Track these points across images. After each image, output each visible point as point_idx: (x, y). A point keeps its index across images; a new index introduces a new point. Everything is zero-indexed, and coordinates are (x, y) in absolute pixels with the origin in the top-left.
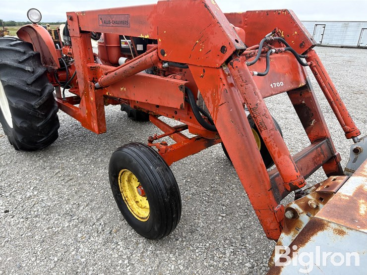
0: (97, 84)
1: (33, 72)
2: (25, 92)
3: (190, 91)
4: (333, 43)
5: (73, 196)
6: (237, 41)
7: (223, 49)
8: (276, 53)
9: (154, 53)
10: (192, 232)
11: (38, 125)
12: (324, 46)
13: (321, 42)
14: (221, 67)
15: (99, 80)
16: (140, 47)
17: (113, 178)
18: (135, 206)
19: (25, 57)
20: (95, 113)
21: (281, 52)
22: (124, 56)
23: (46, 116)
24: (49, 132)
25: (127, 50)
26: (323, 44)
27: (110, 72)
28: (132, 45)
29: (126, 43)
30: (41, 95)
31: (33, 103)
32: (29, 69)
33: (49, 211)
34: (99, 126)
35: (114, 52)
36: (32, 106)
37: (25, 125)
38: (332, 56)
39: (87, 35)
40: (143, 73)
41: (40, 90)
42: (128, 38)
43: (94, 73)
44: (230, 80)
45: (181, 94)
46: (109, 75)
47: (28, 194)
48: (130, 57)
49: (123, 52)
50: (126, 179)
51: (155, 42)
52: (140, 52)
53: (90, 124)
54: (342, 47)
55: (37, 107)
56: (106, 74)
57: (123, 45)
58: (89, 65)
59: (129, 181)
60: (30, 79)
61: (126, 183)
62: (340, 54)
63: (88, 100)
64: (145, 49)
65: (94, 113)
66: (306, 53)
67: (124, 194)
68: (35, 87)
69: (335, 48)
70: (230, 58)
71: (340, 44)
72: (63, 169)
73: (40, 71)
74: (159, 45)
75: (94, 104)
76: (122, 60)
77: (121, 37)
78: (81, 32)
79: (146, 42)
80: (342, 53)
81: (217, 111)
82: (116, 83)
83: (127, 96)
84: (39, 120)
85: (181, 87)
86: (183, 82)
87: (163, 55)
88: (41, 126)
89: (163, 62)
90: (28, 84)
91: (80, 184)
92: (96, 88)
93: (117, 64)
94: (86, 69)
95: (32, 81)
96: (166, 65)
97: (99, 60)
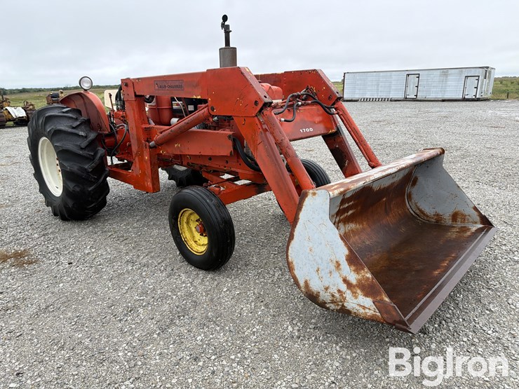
0: (152, 143)
1: (86, 137)
2: (79, 155)
3: (237, 140)
4: (432, 96)
5: (131, 250)
6: (265, 97)
7: (256, 103)
8: (302, 105)
9: (206, 109)
10: (246, 265)
11: (90, 189)
12: (420, 101)
13: (416, 96)
14: (256, 116)
15: (155, 139)
16: (191, 108)
17: (173, 221)
18: (194, 245)
19: (78, 123)
20: (150, 171)
21: (308, 104)
22: (176, 117)
23: (98, 179)
24: (99, 198)
25: (179, 111)
26: (419, 98)
27: (164, 131)
28: (183, 106)
29: (178, 105)
30: (94, 159)
31: (86, 167)
32: (83, 134)
33: (111, 261)
34: (153, 184)
35: (166, 114)
36: (86, 169)
37: (78, 189)
38: (428, 112)
39: (141, 99)
40: (194, 129)
41: (92, 154)
42: (179, 99)
43: (149, 133)
44: (265, 126)
45: (230, 143)
46: (163, 134)
47: (87, 252)
48: (181, 117)
49: (175, 113)
50: (185, 221)
51: (205, 101)
52: (191, 112)
53: (144, 183)
54: (443, 101)
55: (90, 170)
56: (161, 133)
57: (175, 107)
58: (144, 126)
59: (188, 223)
60: (84, 144)
61: (185, 225)
62: (438, 109)
63: (142, 159)
64: (196, 109)
65: (148, 172)
66: (334, 104)
67: (183, 236)
68: (88, 151)
69: (434, 103)
70: (261, 109)
71: (440, 96)
72: (115, 232)
73: (92, 136)
74: (209, 103)
75: (149, 163)
76: (174, 120)
77: (173, 99)
78: (136, 96)
79: (196, 103)
80: (441, 107)
81: (257, 149)
82: (170, 140)
83: (181, 152)
84: (91, 183)
85: (229, 137)
86: (231, 133)
87: (213, 111)
88: (93, 189)
89: (213, 116)
90: (82, 149)
91: (136, 242)
92: (150, 147)
93: (169, 124)
94: (141, 131)
95: (86, 145)
96: (216, 118)
97: (151, 122)
